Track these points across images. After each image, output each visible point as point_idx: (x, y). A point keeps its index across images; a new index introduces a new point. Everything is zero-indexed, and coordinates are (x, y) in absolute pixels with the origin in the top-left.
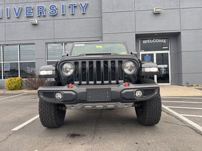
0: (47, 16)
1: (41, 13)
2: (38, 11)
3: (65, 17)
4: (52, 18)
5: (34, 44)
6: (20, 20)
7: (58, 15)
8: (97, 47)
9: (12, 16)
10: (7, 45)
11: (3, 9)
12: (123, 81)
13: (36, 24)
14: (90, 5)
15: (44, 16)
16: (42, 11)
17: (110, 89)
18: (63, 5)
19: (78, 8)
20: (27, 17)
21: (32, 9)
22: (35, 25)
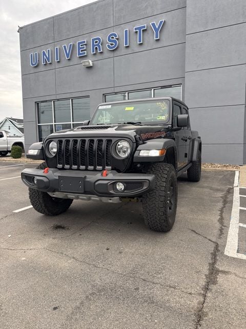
0: (105, 52)
1: (96, 48)
2: (94, 45)
3: (129, 51)
4: (112, 55)
5: (88, 96)
6: (71, 63)
7: (119, 49)
8: (127, 109)
9: (63, 59)
10: (58, 100)
11: (53, 49)
12: (110, 167)
13: (91, 67)
14: (169, 23)
15: (101, 53)
16: (98, 45)
17: (85, 177)
18: (126, 31)
19: (149, 31)
20: (80, 57)
21: (85, 45)
22: (89, 68)
